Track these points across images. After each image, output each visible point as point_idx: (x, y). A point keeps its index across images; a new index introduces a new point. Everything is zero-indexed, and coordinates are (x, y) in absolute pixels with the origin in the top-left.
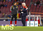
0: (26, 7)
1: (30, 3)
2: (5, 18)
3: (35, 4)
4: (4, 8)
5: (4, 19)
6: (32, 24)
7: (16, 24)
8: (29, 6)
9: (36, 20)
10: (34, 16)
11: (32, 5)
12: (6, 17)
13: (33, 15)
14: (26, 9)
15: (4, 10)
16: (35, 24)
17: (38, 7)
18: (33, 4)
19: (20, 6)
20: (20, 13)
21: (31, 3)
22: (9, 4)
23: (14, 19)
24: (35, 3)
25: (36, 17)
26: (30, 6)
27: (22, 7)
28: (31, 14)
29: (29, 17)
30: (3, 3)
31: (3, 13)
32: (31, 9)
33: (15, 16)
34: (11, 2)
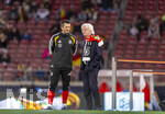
2: (23, 83)
4: (22, 46)
5: (22, 87)
8: (112, 37)
9: (136, 90)
10: (128, 73)
12: (29, 79)
15: (21, 51)
17: (143, 41)
21: (117, 25)
22: (38, 31)
24: (131, 27)
25: (137, 79)
29: (110, 78)
30: (19, 26)
31: (17, 63)
32: (117, 49)
34: (46, 24)
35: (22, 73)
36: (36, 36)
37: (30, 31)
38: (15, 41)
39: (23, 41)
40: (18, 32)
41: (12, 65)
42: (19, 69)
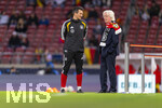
0: (116, 26)
1: (126, 10)
3: (146, 16)
4: (40, 31)
5: (40, 69)
6: (135, 85)
7: (79, 84)
8: (125, 22)
9: (147, 72)
10: (140, 56)
11: (135, 19)
13: (139, 52)
14: (117, 32)
15: (39, 35)
16: (144, 86)
17: (154, 26)
18: (136, 17)
19: (92, 22)
20: (94, 48)
22: (55, 17)
23: (73, 66)
24: (143, 12)
25: (148, 62)
26: (128, 20)
27: (99, 27)
28: (132, 50)
29: (123, 61)
30: (37, 12)
31: (35, 47)
32: (130, 33)
33: (76, 57)
34: (63, 10)
35: (40, 56)
36: (53, 22)
37: (47, 17)
38: (34, 26)
39: (41, 26)
40: (36, 17)
41: (31, 48)
42: (37, 52)
